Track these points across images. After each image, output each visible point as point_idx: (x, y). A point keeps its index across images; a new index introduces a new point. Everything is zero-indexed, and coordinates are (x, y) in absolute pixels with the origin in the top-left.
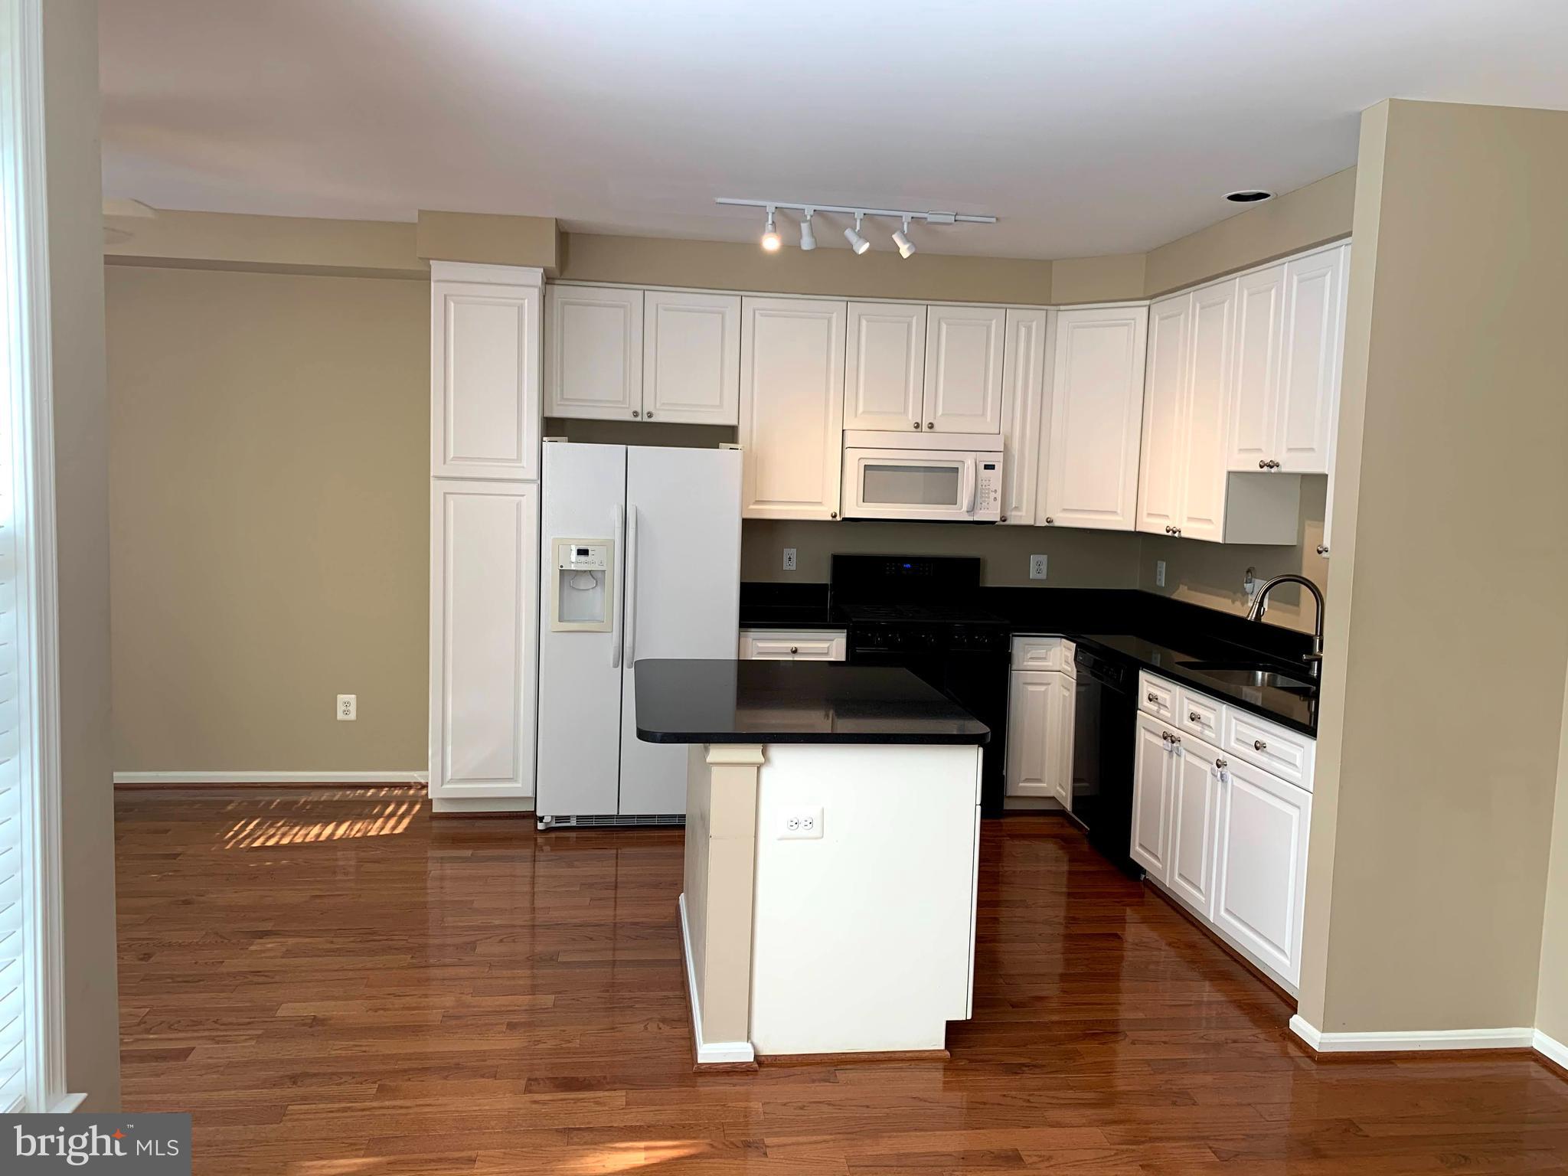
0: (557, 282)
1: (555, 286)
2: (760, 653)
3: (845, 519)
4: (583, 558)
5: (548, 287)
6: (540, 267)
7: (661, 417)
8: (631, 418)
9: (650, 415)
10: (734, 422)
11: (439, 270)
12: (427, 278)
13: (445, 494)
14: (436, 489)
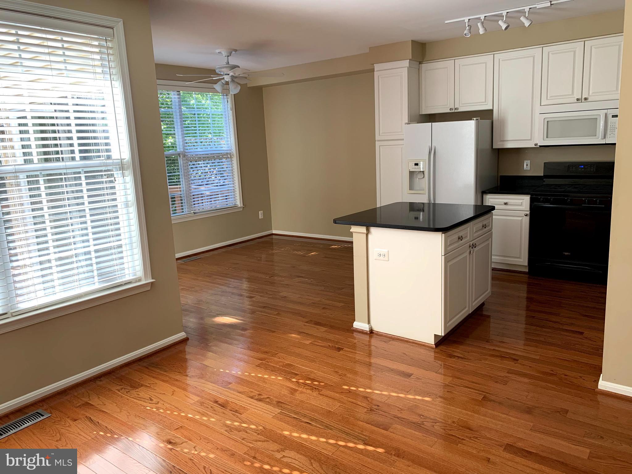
0: (424, 62)
1: (423, 65)
2: (491, 204)
3: (540, 146)
4: (416, 167)
5: (420, 65)
6: (408, 59)
7: (461, 109)
8: (449, 111)
9: (456, 109)
10: (491, 108)
11: (377, 67)
12: (373, 70)
13: (380, 146)
14: (377, 144)
